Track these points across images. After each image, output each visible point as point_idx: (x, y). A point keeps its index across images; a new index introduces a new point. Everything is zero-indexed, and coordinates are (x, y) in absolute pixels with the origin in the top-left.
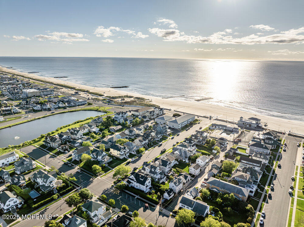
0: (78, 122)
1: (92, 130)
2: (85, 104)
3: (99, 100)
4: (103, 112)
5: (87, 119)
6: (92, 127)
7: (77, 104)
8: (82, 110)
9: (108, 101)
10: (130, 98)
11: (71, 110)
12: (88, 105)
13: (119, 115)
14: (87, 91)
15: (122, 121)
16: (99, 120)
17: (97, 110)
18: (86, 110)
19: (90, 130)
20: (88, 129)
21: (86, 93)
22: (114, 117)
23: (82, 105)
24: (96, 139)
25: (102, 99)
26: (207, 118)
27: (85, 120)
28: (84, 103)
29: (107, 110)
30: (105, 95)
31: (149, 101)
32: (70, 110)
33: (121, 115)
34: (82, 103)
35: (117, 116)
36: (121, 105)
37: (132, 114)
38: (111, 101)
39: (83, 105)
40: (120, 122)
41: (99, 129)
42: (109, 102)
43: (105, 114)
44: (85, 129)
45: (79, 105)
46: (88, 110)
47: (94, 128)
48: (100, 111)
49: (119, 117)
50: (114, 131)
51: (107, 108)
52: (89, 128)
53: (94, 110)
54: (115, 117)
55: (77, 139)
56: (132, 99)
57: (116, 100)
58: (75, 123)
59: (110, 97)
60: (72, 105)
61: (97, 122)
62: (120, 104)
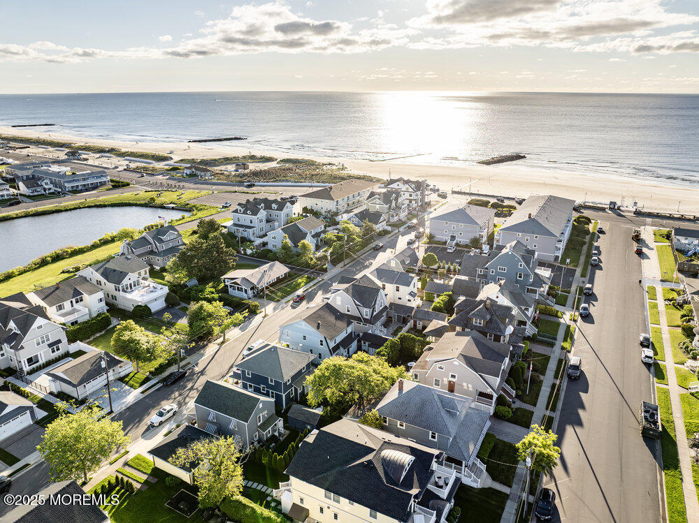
0: (57, 258)
1: (128, 296)
2: (103, 184)
3: (153, 173)
4: (173, 208)
5: (105, 242)
6: (126, 282)
7: (66, 185)
8: (89, 207)
9: (188, 172)
10: (263, 162)
11: (40, 209)
12: (115, 187)
13: (255, 213)
14: (112, 151)
15: (277, 238)
16: (161, 241)
17: (150, 204)
18: (105, 206)
19: (114, 298)
20: (100, 295)
21: (107, 155)
22: (229, 223)
23: (87, 189)
24: (155, 364)
25: (167, 167)
26: (603, 210)
27: (94, 247)
28: (99, 180)
29: (192, 203)
30: (176, 158)
31: (334, 167)
32: (32, 209)
33: (263, 214)
34: (89, 182)
35: (246, 219)
36: (240, 184)
37: (305, 209)
38: (198, 173)
39: (95, 187)
40: (265, 244)
41: (166, 290)
42: (192, 175)
43: (186, 215)
44: (85, 296)
45: (75, 191)
46: (113, 205)
47: (136, 284)
48: (162, 207)
49: (256, 223)
50: (250, 292)
51: (190, 193)
52: (110, 287)
53: (136, 205)
54: (235, 225)
55: (26, 368)
56: (273, 165)
57: (216, 168)
58: (44, 263)
59: (193, 161)
60: (45, 190)
61: (152, 252)
62: (238, 179)
